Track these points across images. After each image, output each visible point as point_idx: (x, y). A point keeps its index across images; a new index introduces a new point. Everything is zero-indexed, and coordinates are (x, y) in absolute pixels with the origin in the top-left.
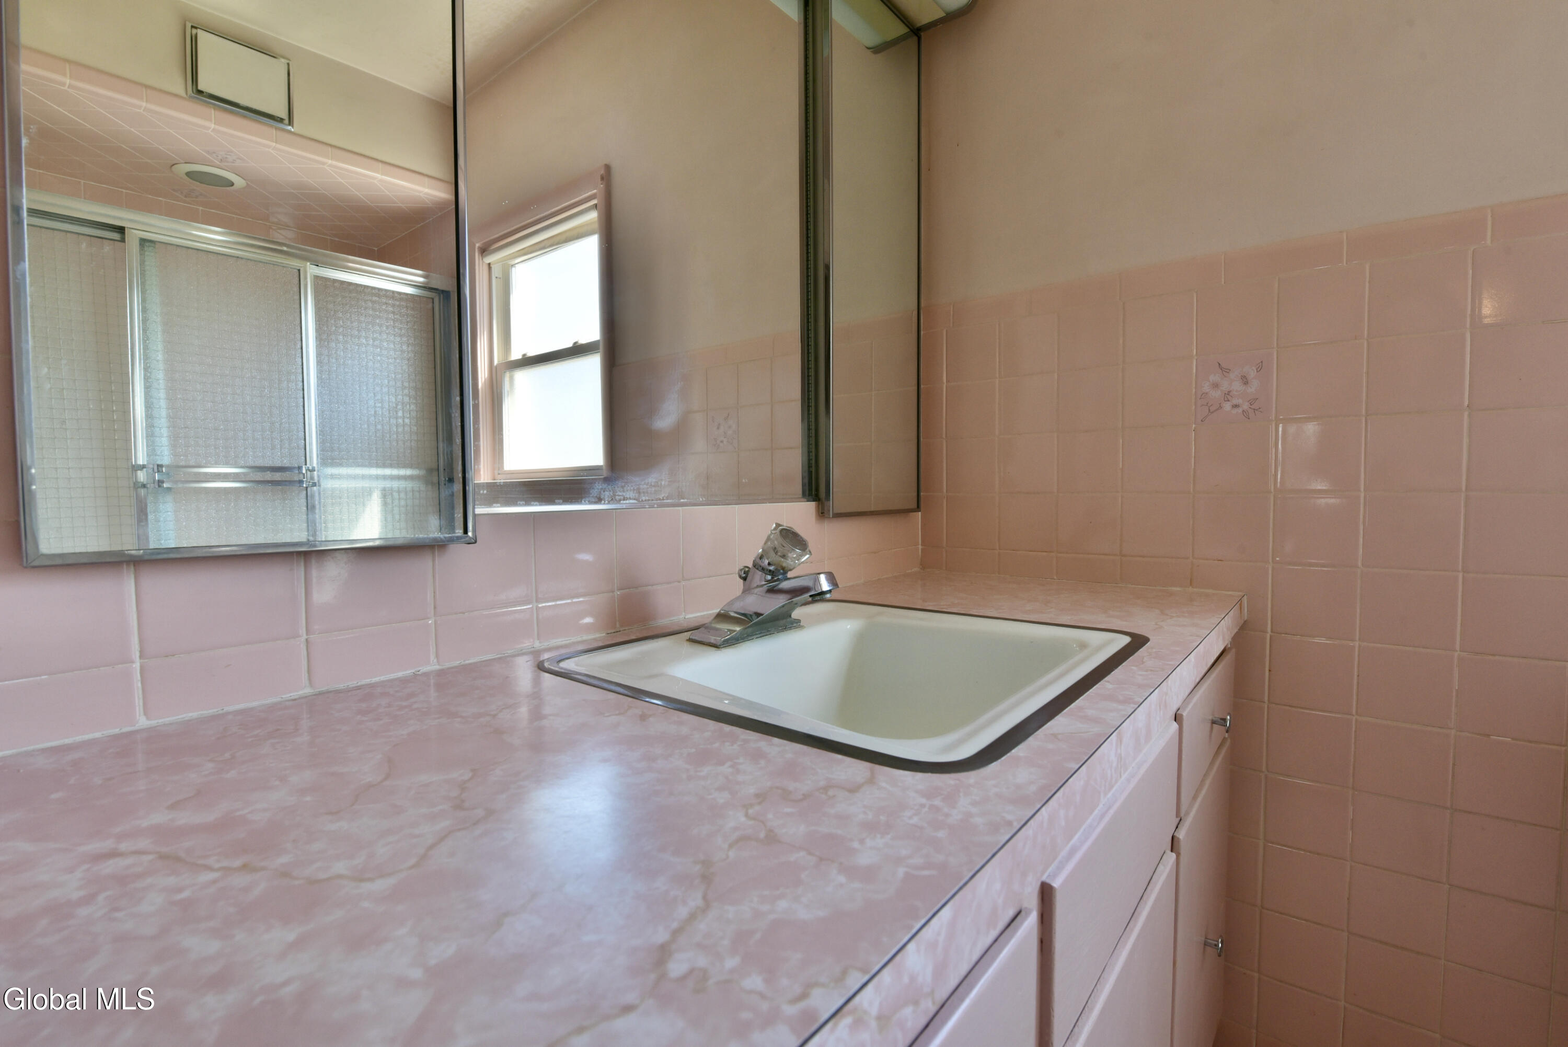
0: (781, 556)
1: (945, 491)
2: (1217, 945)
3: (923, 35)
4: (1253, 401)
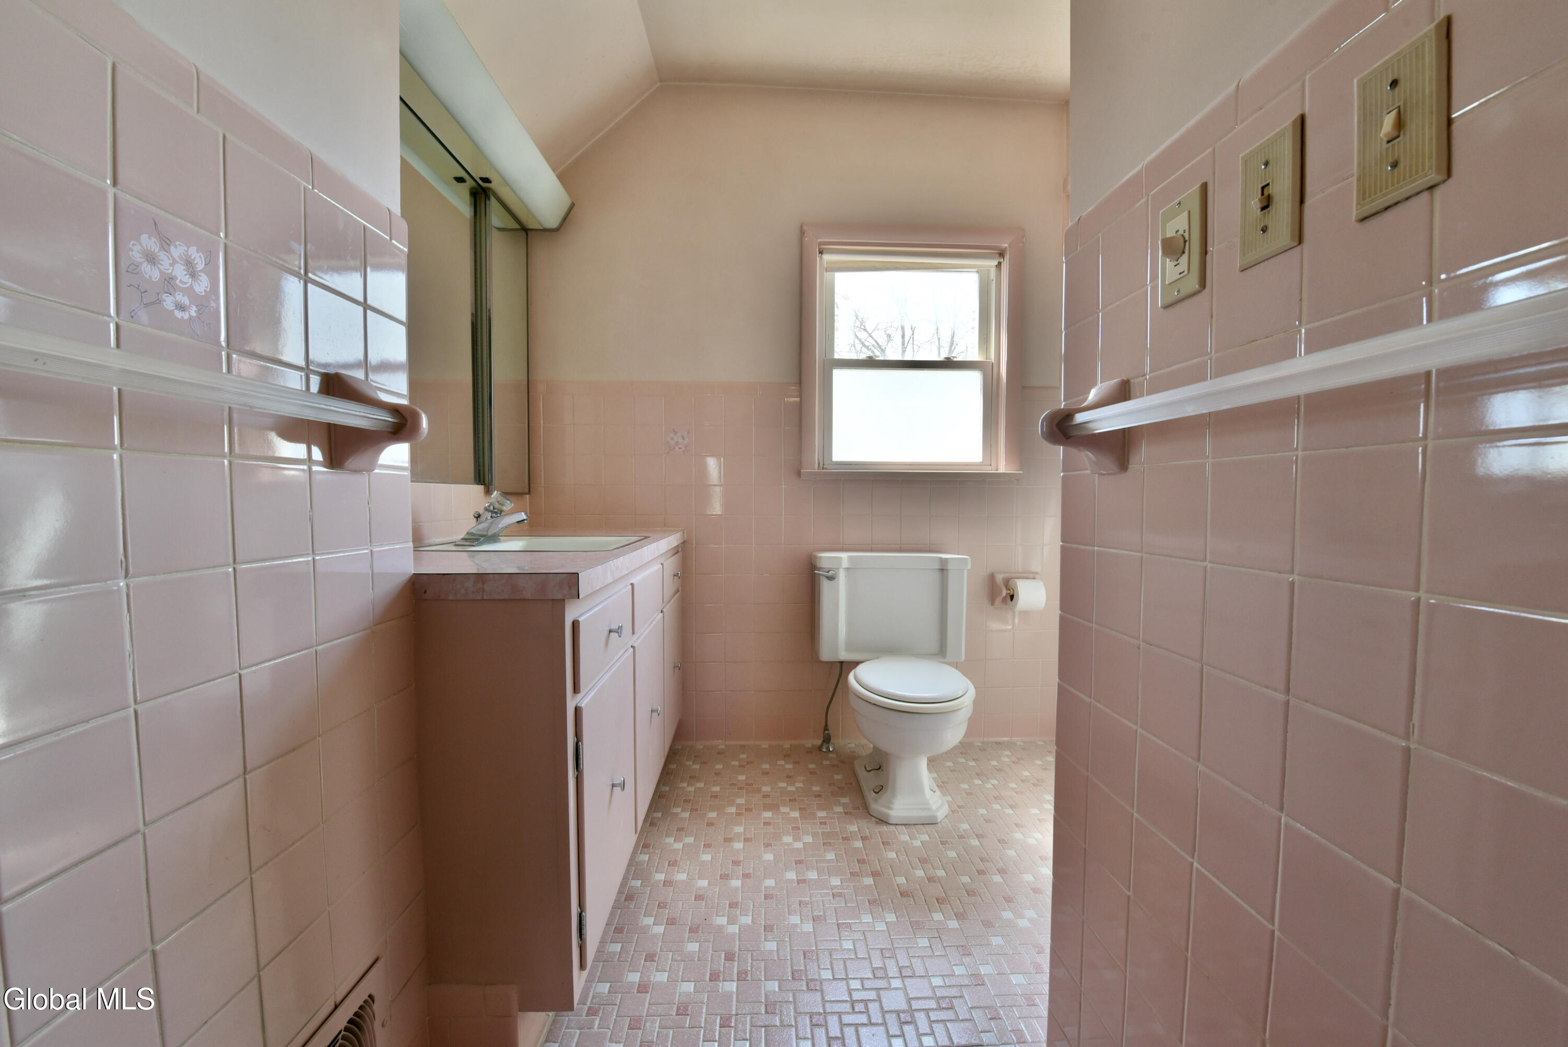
1: (543, 483)
3: (529, 232)
4: (686, 446)
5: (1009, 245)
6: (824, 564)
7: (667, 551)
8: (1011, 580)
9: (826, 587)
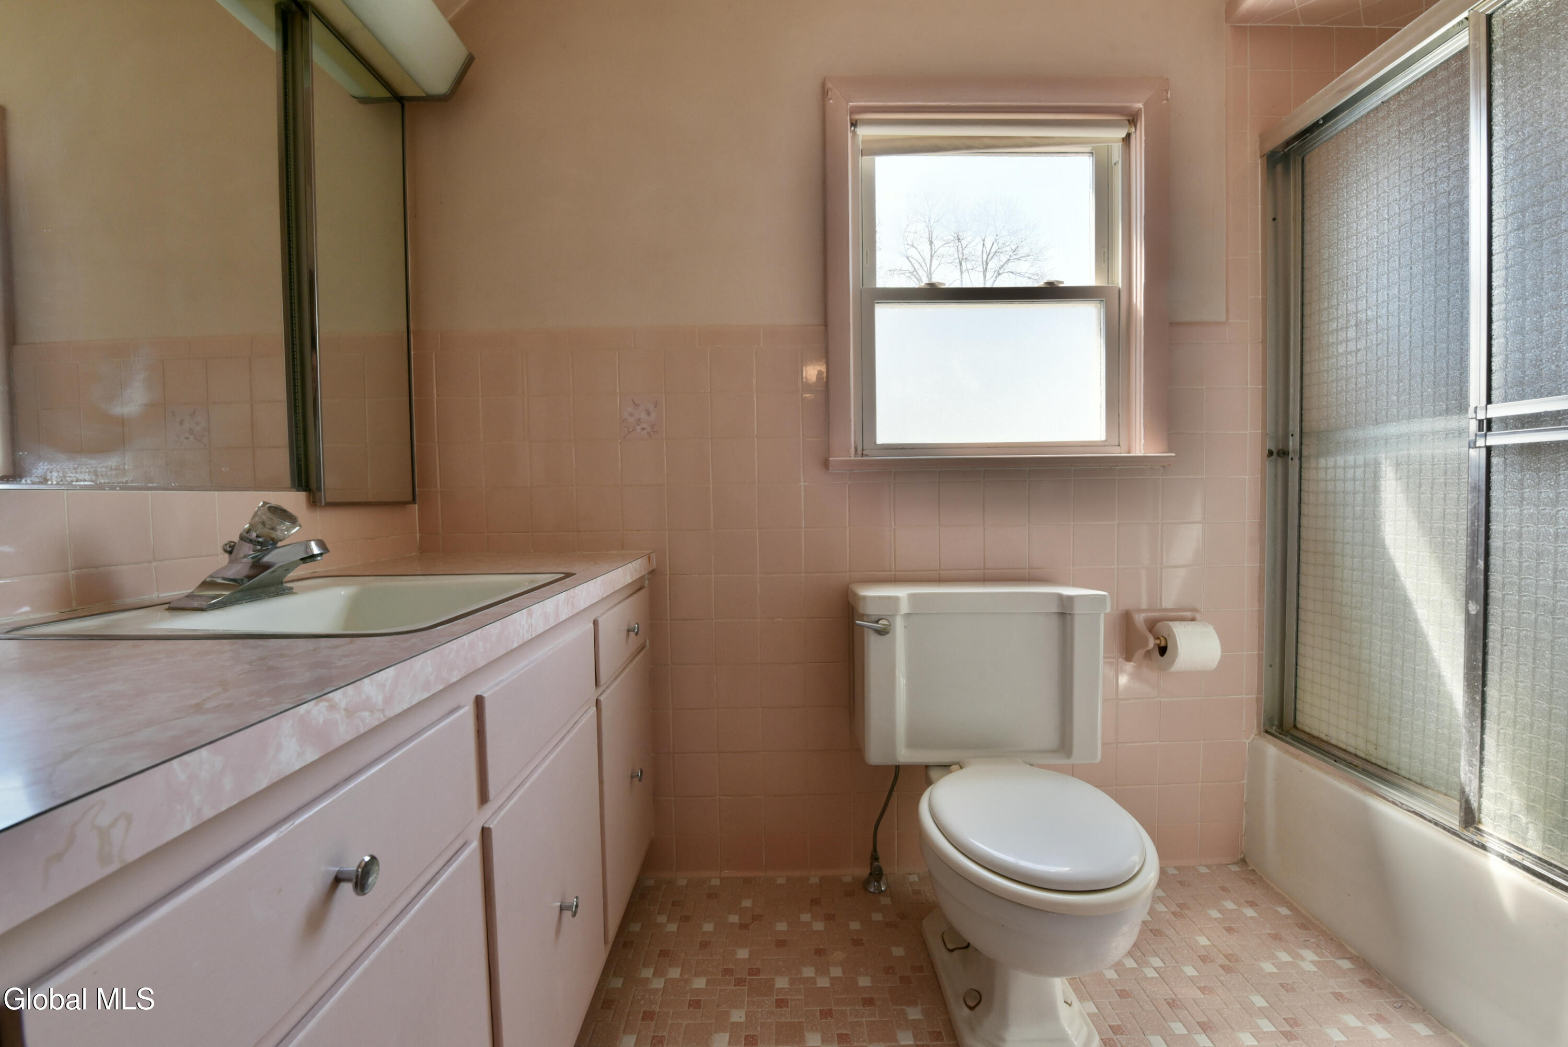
0: (269, 529)
1: (439, 487)
2: (638, 775)
3: (406, 103)
4: (653, 426)
5: (1144, 105)
6: (871, 610)
7: (624, 587)
8: (1159, 625)
9: (874, 646)
